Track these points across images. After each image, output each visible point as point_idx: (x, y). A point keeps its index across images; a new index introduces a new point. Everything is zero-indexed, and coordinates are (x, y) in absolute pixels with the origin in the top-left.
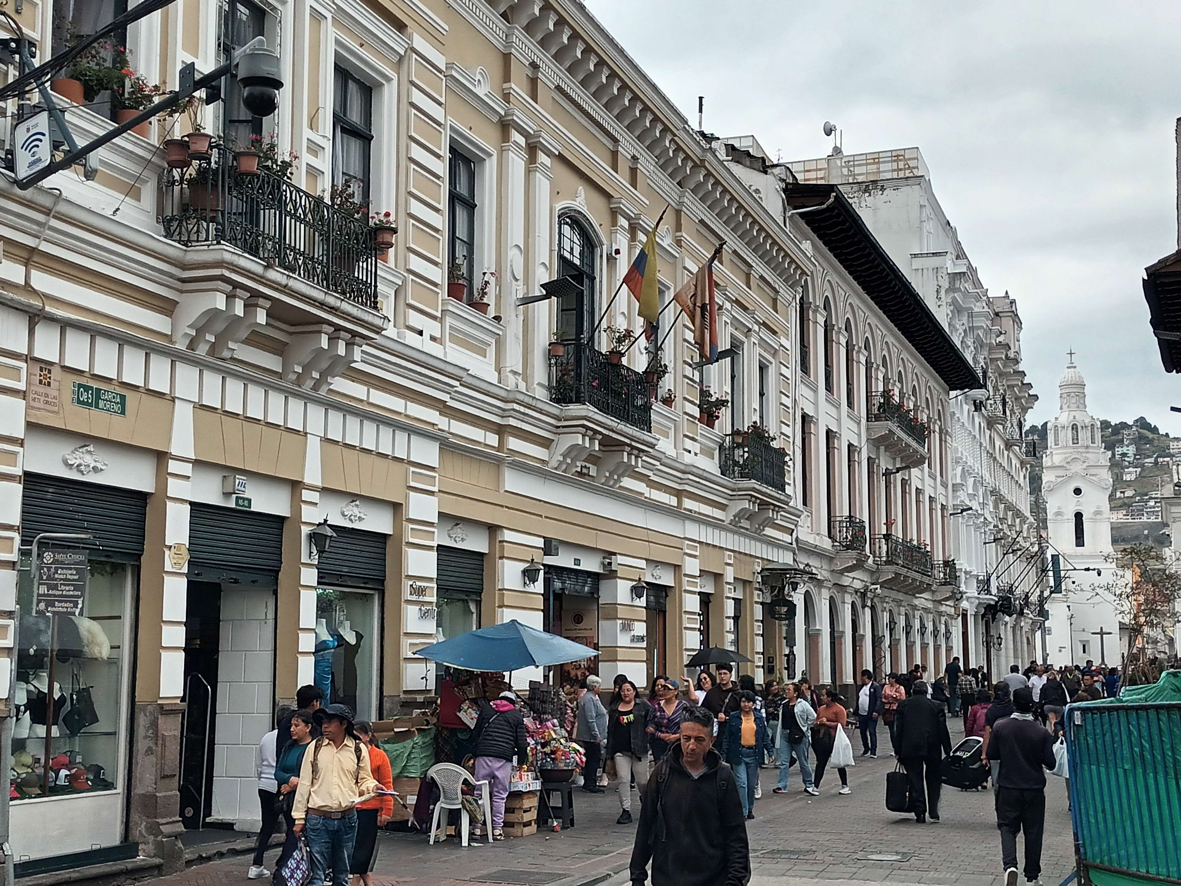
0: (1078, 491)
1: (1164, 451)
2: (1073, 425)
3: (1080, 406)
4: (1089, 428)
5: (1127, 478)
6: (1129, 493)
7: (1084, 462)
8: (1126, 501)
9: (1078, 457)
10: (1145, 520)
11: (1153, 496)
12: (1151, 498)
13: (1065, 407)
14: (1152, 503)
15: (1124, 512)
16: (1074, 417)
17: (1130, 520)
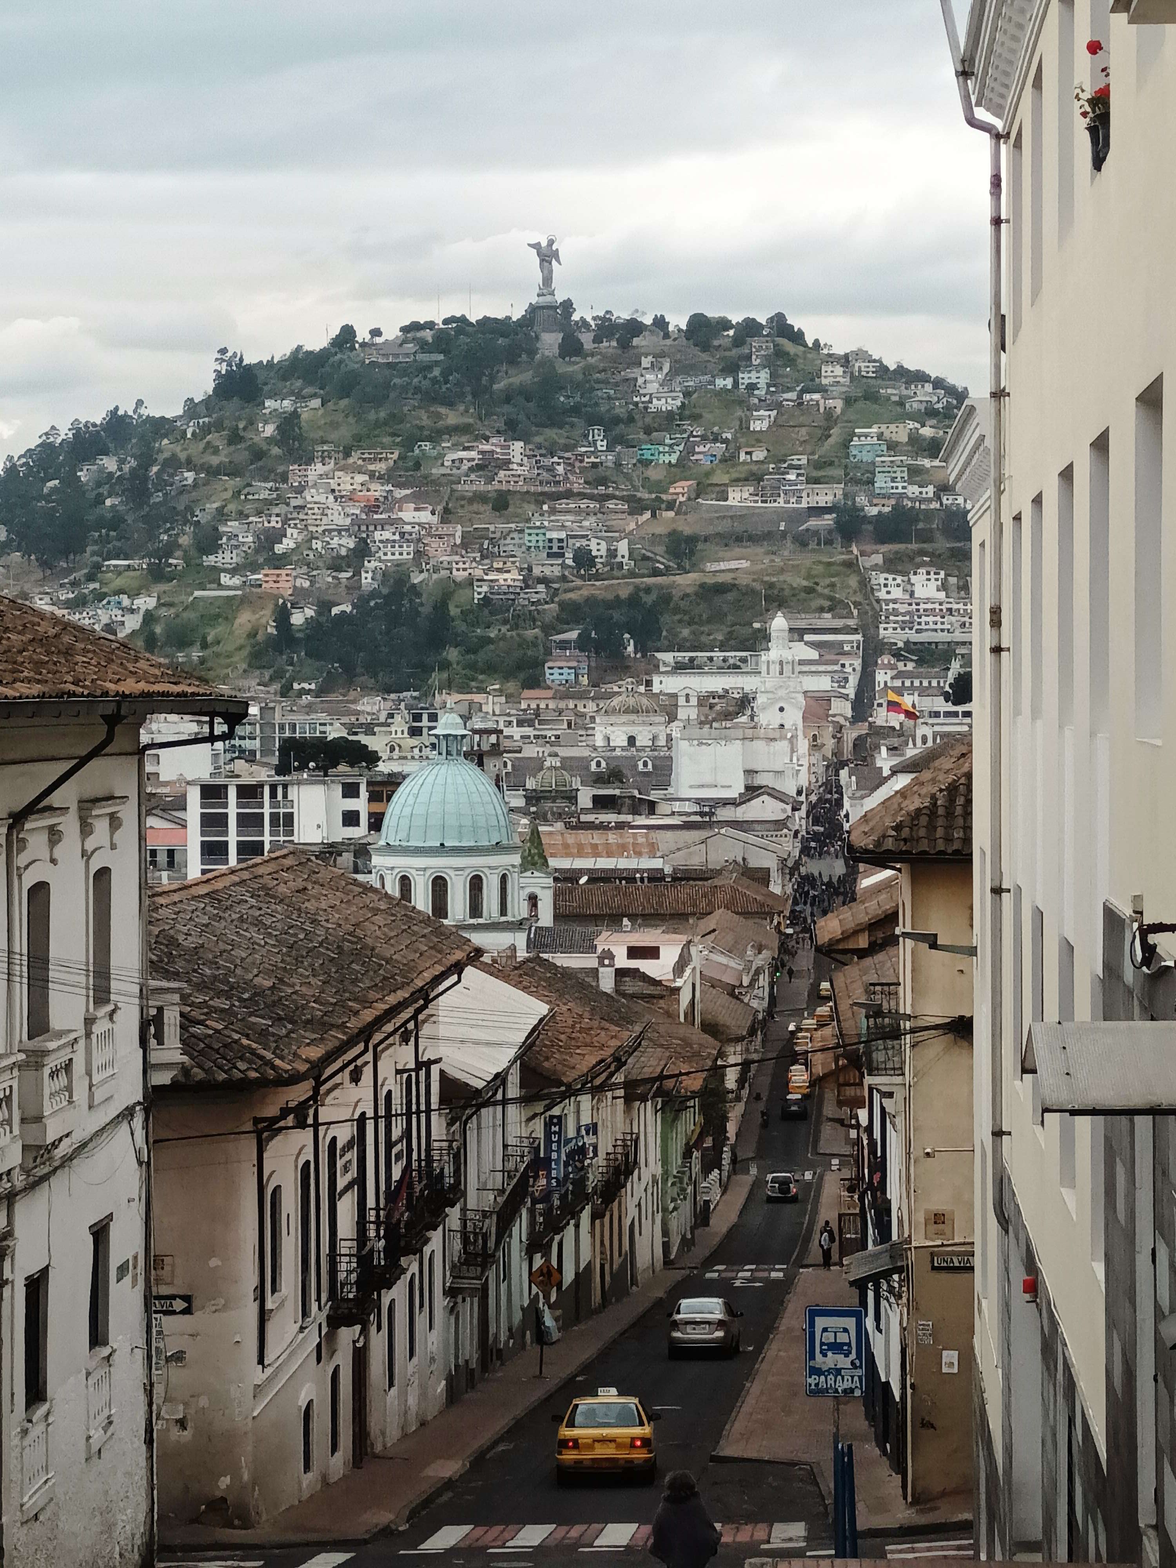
1: (813, 380)
5: (756, 426)
6: (759, 455)
8: (754, 468)
10: (782, 504)
11: (795, 462)
12: (792, 467)
14: (792, 477)
15: (752, 489)
17: (760, 504)
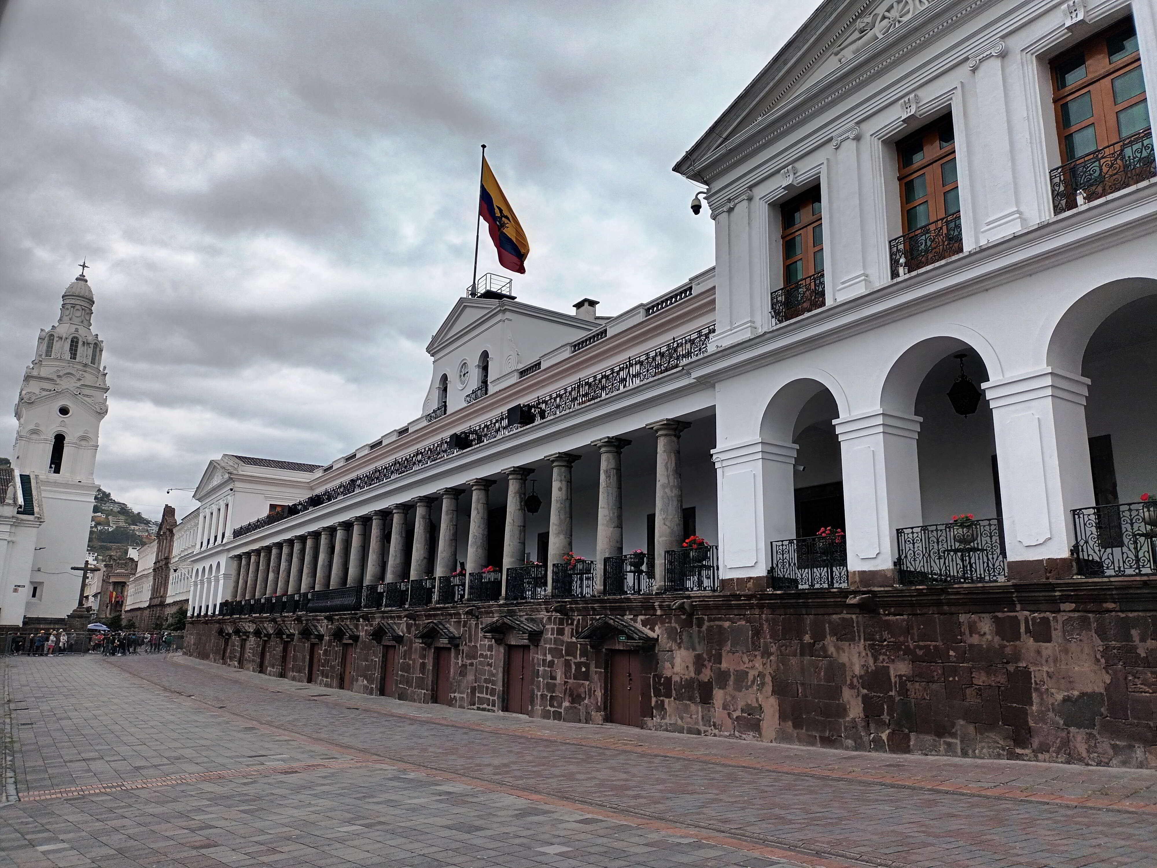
0: (64, 411)
2: (74, 337)
3: (85, 322)
4: (92, 346)
7: (79, 380)
9: (73, 372)
13: (66, 319)
16: (77, 330)
